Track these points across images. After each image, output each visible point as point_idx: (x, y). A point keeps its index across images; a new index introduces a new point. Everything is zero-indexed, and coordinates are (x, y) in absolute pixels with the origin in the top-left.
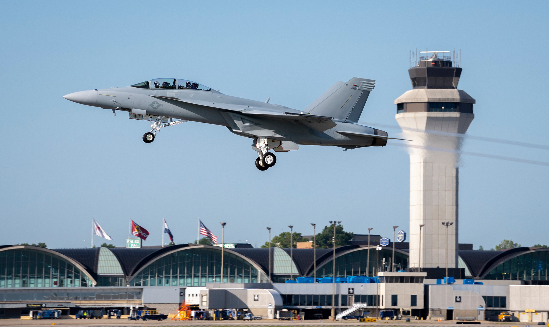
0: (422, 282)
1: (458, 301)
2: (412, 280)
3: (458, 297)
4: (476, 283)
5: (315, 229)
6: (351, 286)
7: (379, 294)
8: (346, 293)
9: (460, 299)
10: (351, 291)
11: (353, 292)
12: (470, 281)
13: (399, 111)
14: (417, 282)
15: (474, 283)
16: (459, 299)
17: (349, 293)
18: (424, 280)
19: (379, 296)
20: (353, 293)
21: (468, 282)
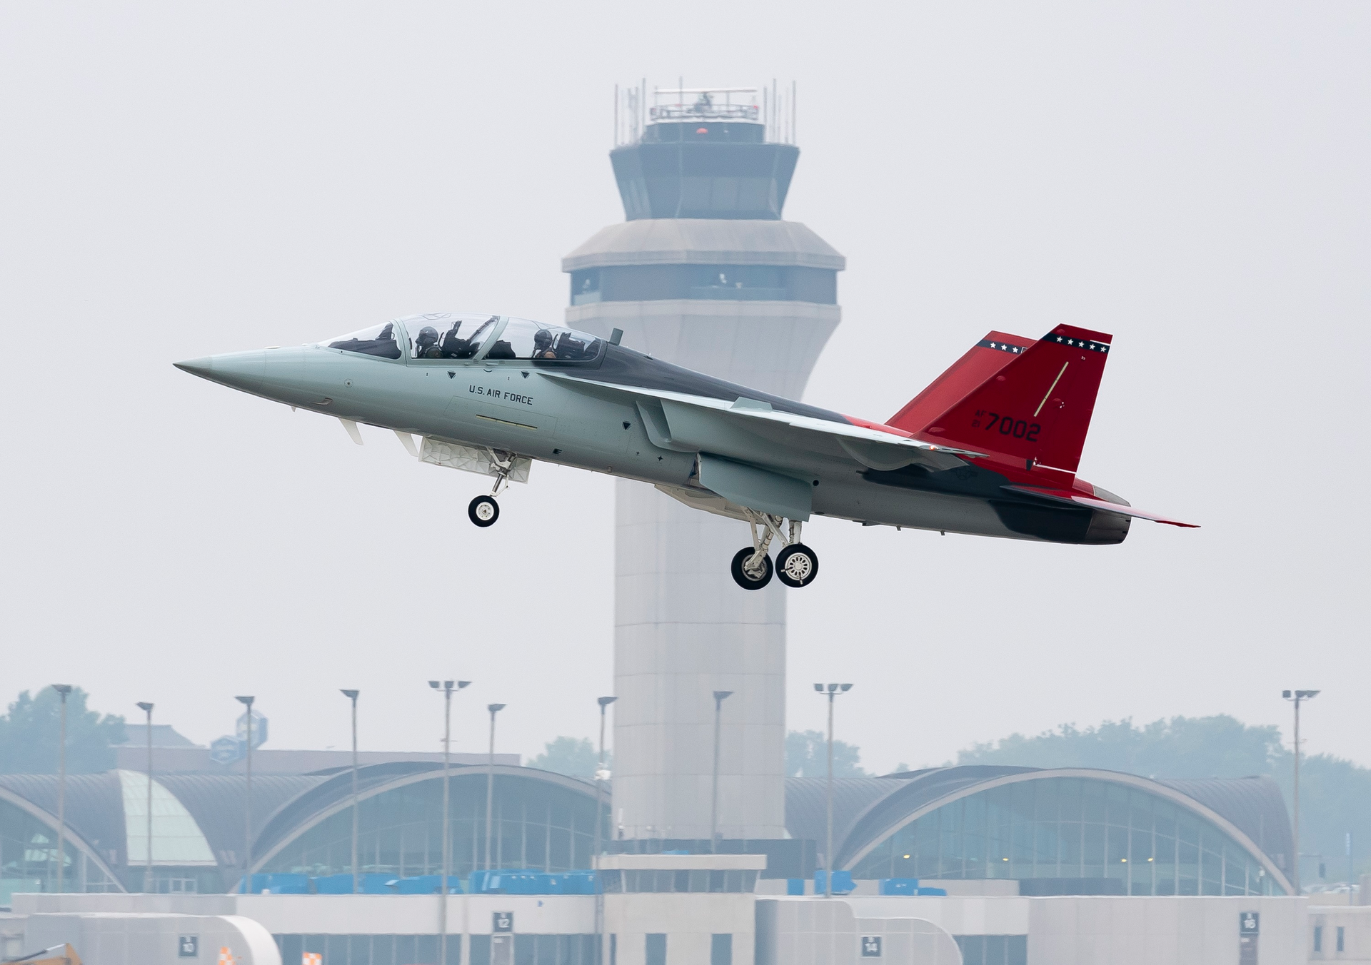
0: (750, 889)
1: (872, 954)
2: (716, 882)
3: (871, 940)
4: (924, 892)
5: (354, 705)
6: (504, 903)
7: (600, 932)
8: (485, 928)
9: (879, 947)
10: (503, 924)
11: (510, 924)
12: (904, 885)
13: (578, 298)
14: (735, 888)
15: (916, 891)
16: (874, 945)
17: (497, 928)
18: (759, 882)
19: (600, 937)
20: (509, 929)
21: (898, 886)
